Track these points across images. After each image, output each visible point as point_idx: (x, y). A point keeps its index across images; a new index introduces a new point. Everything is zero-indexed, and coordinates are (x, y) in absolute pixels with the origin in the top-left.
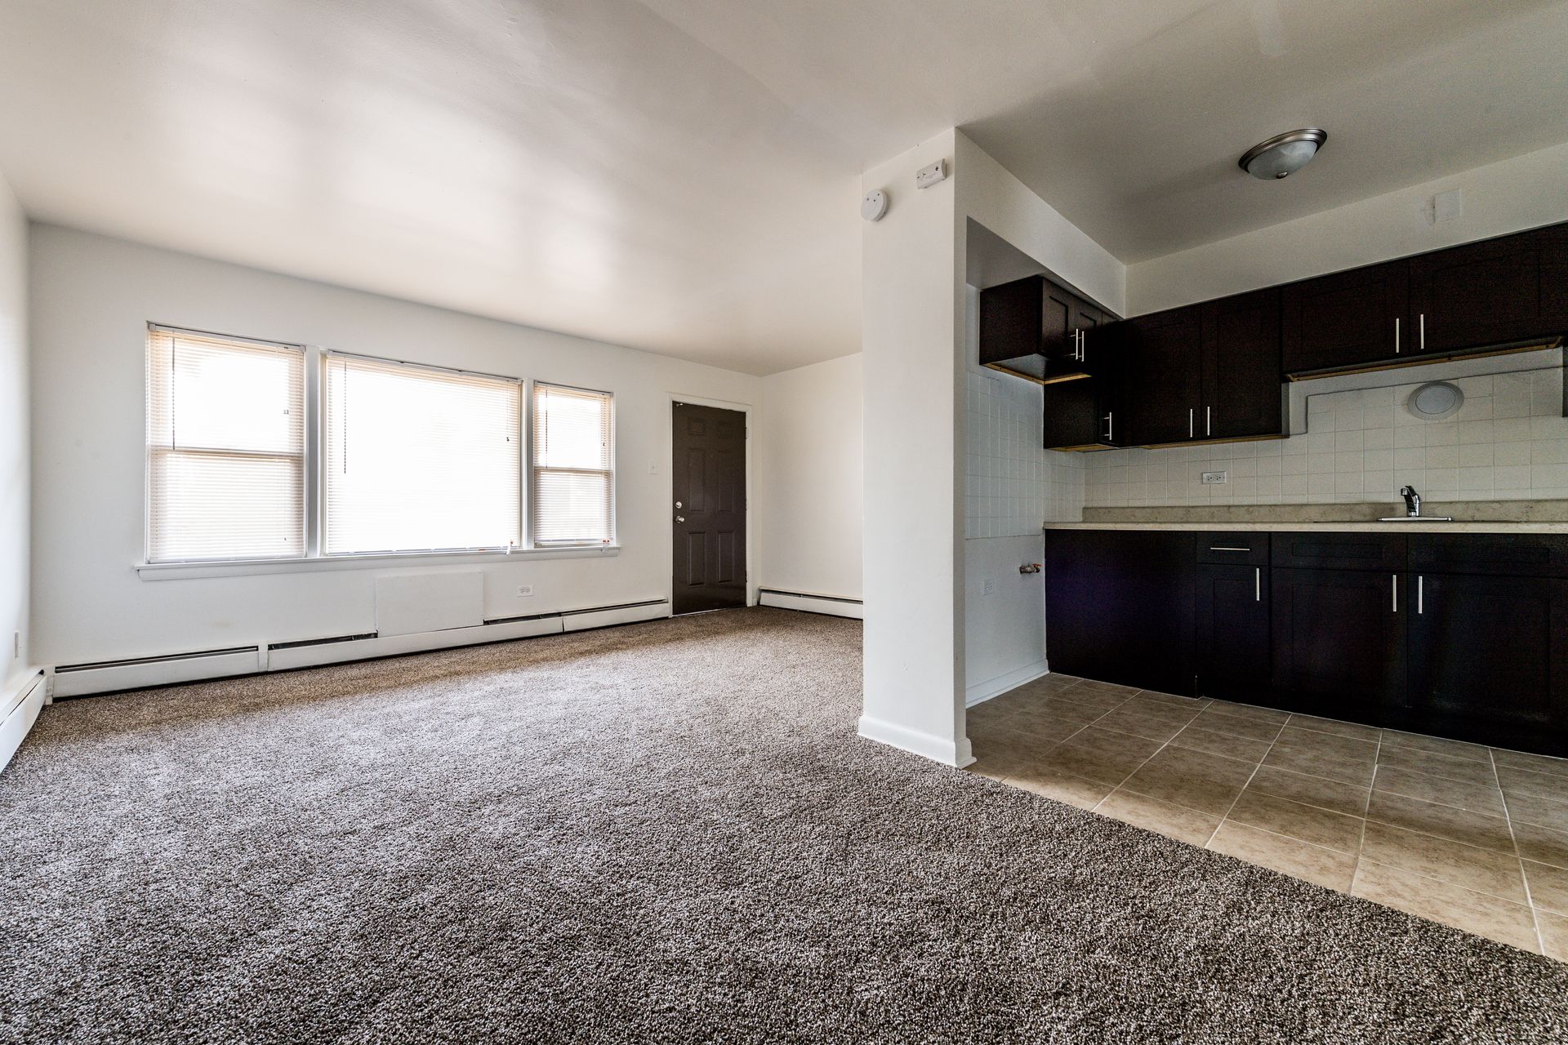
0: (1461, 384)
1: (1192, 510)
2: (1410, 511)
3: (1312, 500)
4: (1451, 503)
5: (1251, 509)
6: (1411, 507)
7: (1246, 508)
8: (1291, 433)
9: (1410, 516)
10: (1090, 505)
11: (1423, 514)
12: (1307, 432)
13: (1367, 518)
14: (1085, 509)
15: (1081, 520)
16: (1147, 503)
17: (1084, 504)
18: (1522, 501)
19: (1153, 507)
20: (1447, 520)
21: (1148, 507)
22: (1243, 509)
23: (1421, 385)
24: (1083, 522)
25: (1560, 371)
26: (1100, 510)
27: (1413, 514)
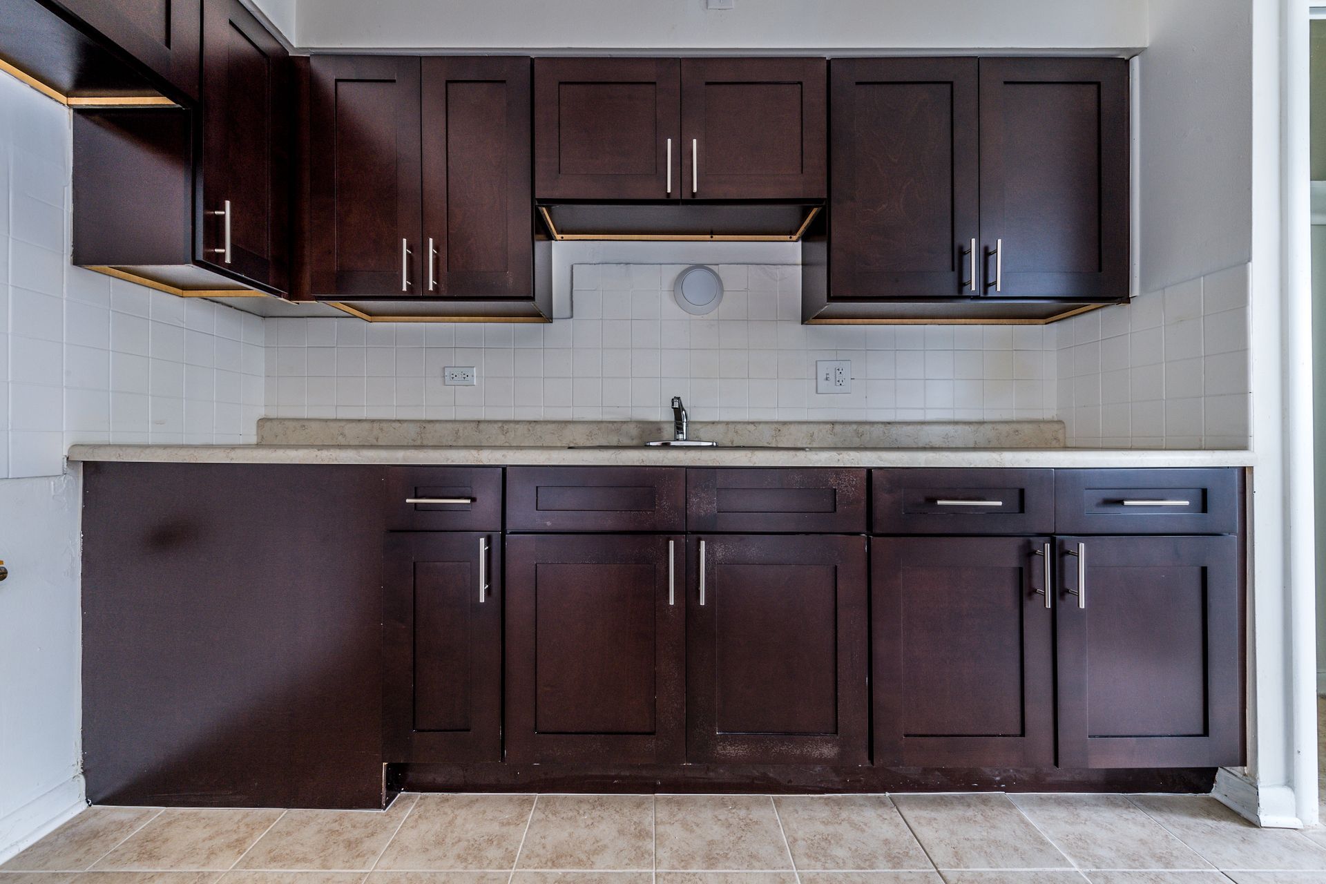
0: (723, 271)
1: (428, 426)
2: (678, 433)
3: (578, 416)
4: (713, 423)
5: (506, 427)
6: (679, 428)
7: (500, 425)
8: (554, 316)
9: (678, 440)
10: (273, 415)
11: (690, 437)
12: (572, 317)
13: (635, 443)
14: (263, 422)
15: (253, 440)
16: (364, 414)
17: (262, 412)
18: (772, 423)
19: (373, 421)
20: (712, 446)
21: (366, 420)
22: (496, 426)
23: (689, 266)
24: (259, 445)
25: (800, 267)
26: (287, 423)
27: (681, 436)
